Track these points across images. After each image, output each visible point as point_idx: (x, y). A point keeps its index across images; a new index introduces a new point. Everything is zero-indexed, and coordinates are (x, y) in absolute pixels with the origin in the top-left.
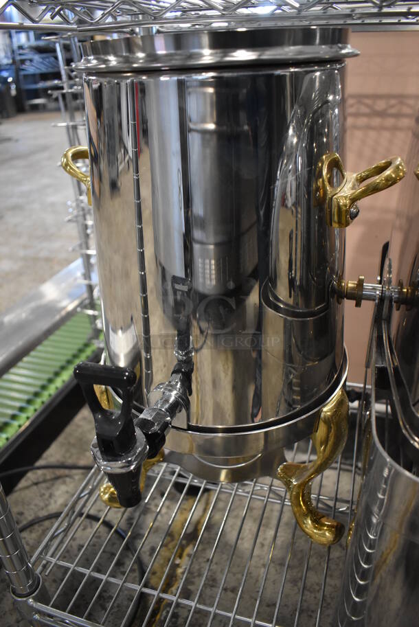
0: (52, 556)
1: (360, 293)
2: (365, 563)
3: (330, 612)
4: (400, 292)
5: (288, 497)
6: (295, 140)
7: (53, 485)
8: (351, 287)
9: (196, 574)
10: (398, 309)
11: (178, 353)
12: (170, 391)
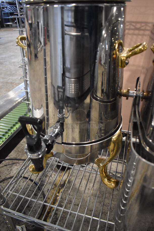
0: (10, 191)
1: (128, 94)
2: (126, 195)
3: (113, 213)
4: (143, 94)
5: (99, 171)
6: (105, 35)
7: (12, 166)
8: (125, 92)
9: (64, 199)
10: (142, 101)
11: (59, 115)
12: (56, 129)
